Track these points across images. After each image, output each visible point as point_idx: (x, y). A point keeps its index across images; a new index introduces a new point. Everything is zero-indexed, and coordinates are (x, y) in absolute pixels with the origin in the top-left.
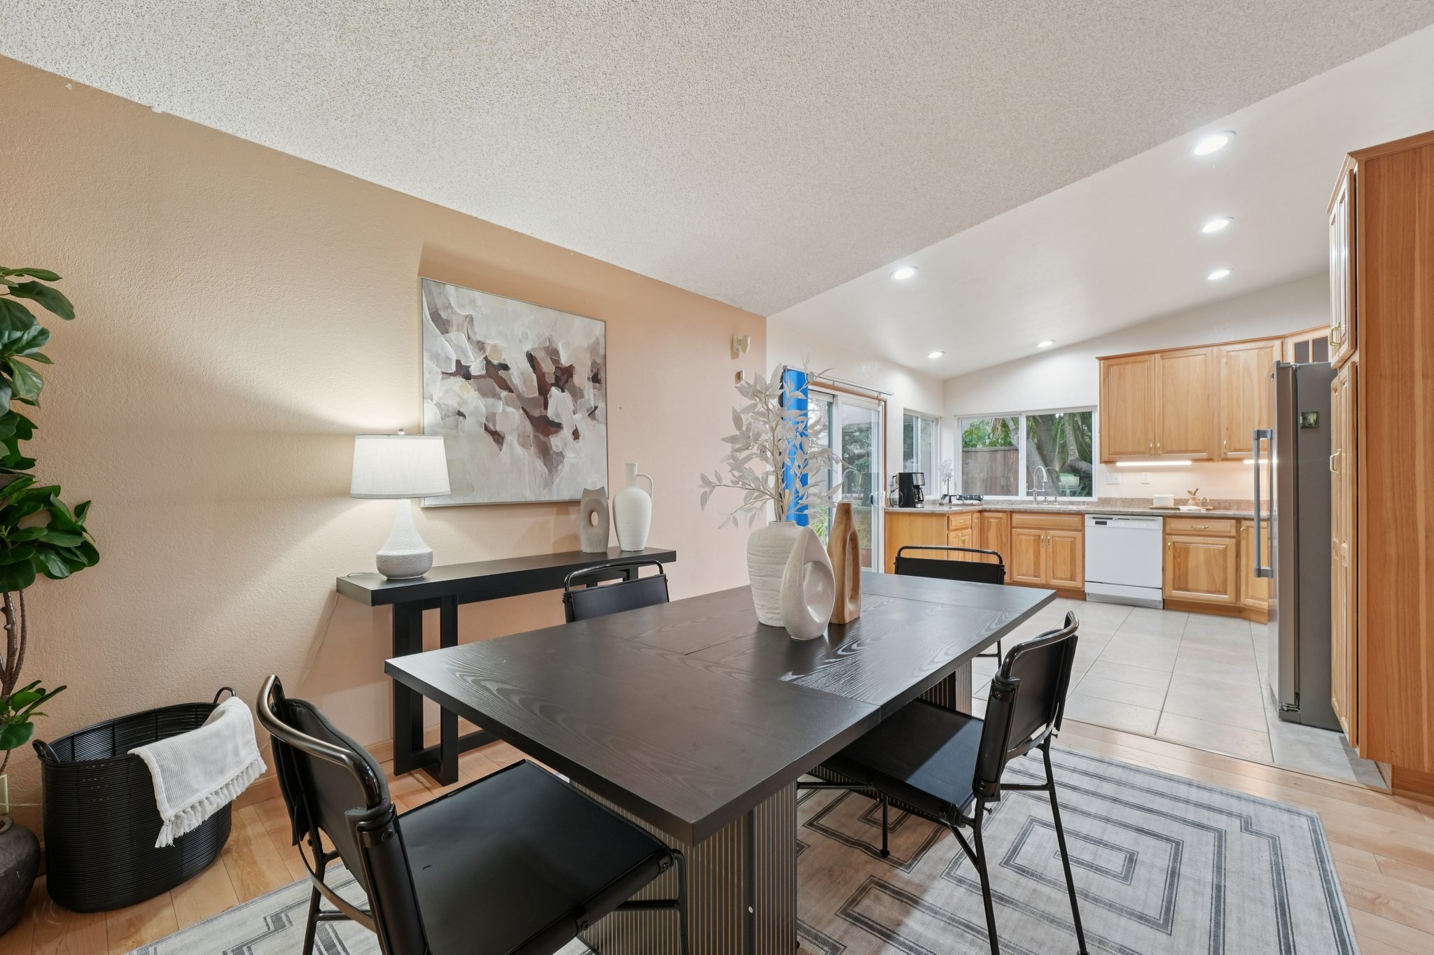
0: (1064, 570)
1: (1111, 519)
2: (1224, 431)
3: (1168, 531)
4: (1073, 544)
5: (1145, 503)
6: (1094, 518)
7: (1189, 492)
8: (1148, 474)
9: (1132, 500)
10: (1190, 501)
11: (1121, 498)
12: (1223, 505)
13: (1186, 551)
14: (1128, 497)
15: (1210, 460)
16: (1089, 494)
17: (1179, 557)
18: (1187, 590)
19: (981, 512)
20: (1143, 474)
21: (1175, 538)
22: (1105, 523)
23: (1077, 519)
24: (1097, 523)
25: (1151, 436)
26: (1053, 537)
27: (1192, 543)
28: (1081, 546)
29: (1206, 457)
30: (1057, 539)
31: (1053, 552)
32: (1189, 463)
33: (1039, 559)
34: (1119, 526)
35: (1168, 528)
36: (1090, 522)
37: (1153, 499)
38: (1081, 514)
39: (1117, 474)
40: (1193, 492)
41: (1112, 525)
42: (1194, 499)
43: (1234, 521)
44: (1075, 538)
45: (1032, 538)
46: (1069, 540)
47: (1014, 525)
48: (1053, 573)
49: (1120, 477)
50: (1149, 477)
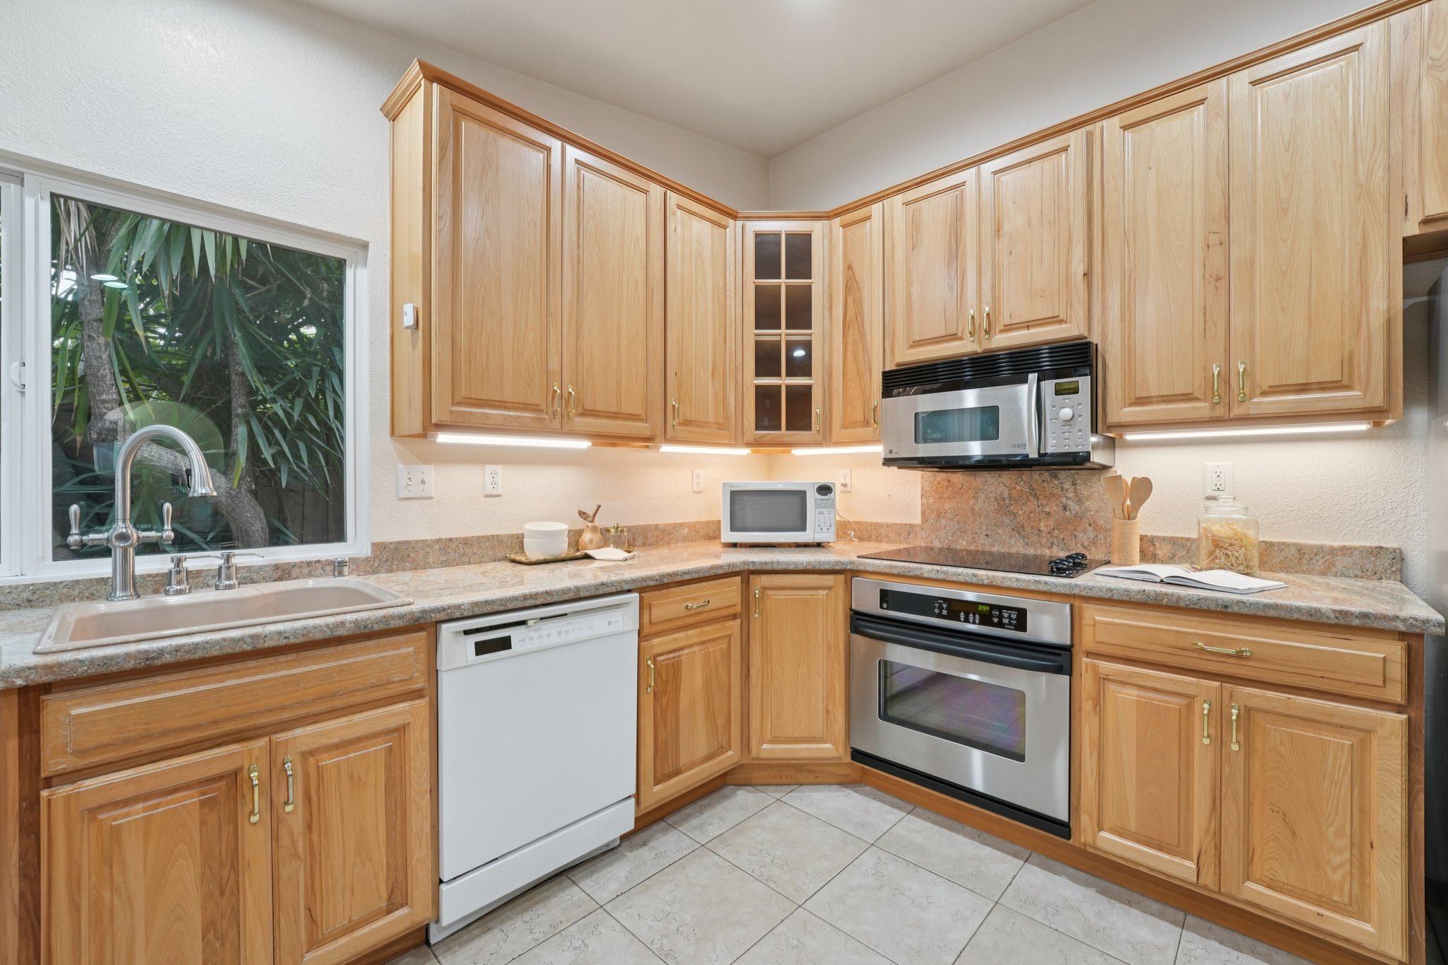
1: (523, 623)
2: (671, 377)
3: (646, 631)
5: (493, 547)
6: (467, 632)
7: (582, 514)
8: (499, 468)
9: (466, 542)
10: (587, 536)
11: (439, 541)
14: (454, 536)
17: (665, 693)
18: (677, 772)
20: (489, 468)
21: (656, 647)
22: (505, 644)
23: (408, 649)
24: (482, 648)
25: (554, 364)
26: (306, 755)
27: (682, 649)
28: (425, 755)
29: (647, 433)
30: (327, 761)
31: (309, 826)
32: (587, 445)
33: (236, 893)
34: (545, 642)
35: (646, 617)
36: (456, 653)
37: (522, 536)
38: (426, 626)
39: (424, 467)
40: (591, 513)
41: (527, 646)
42: (594, 529)
43: (738, 579)
44: (402, 729)
45: (192, 799)
46: (380, 747)
47: (52, 763)
48: (312, 919)
49: (435, 478)
50: (505, 478)
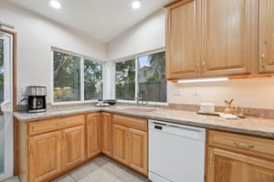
0: (137, 159)
1: (165, 125)
2: (262, 45)
4: (142, 141)
6: (153, 123)
7: (226, 102)
10: (227, 109)
12: (252, 113)
13: (229, 167)
14: (185, 103)
15: (246, 74)
16: (165, 101)
19: (101, 111)
21: (217, 151)
22: (161, 128)
23: (143, 122)
24: (156, 127)
26: (131, 133)
29: (244, 72)
30: (134, 135)
32: (226, 79)
35: (210, 139)
36: (152, 126)
38: (146, 119)
39: (178, 88)
40: (229, 102)
42: (230, 107)
44: (143, 136)
45: (122, 132)
47: (114, 122)
49: (181, 91)
